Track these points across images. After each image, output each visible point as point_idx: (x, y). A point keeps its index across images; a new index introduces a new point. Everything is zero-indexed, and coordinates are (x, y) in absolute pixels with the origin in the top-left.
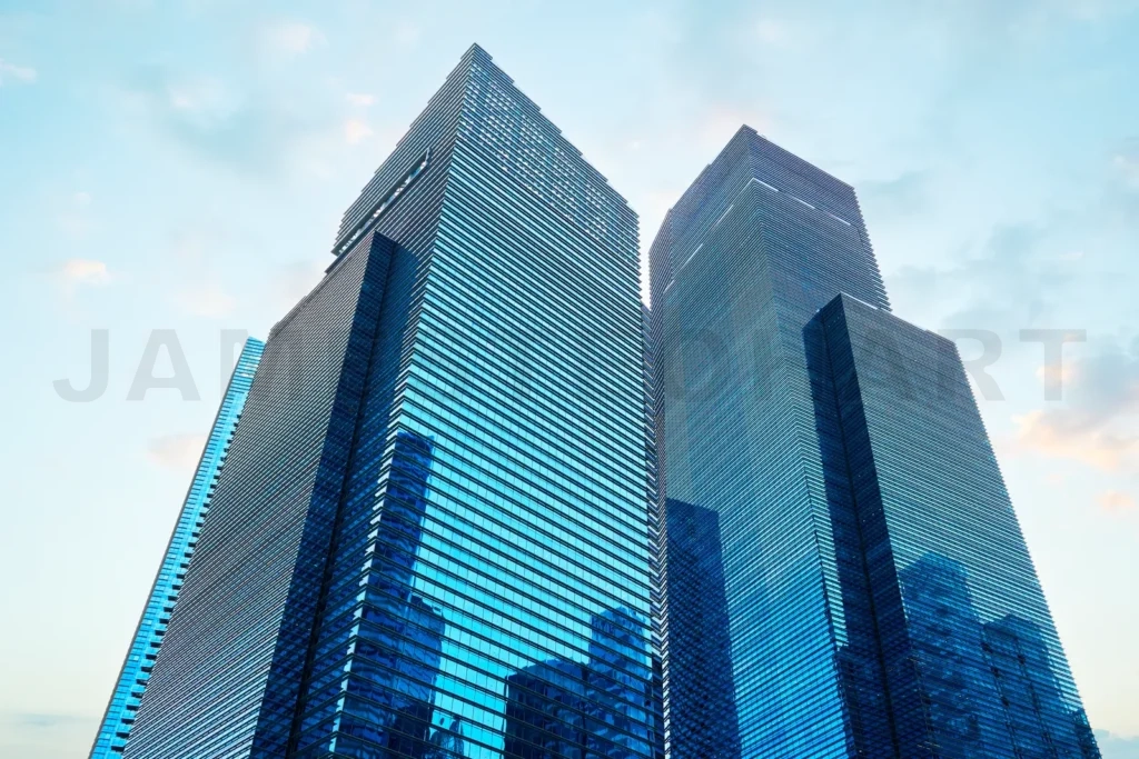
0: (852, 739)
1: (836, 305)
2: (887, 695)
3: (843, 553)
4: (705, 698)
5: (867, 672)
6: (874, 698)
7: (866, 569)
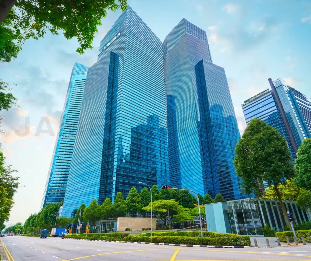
0: (201, 144)
1: (202, 61)
2: (208, 139)
3: (201, 113)
4: (175, 139)
5: (205, 136)
6: (205, 140)
7: (205, 116)
